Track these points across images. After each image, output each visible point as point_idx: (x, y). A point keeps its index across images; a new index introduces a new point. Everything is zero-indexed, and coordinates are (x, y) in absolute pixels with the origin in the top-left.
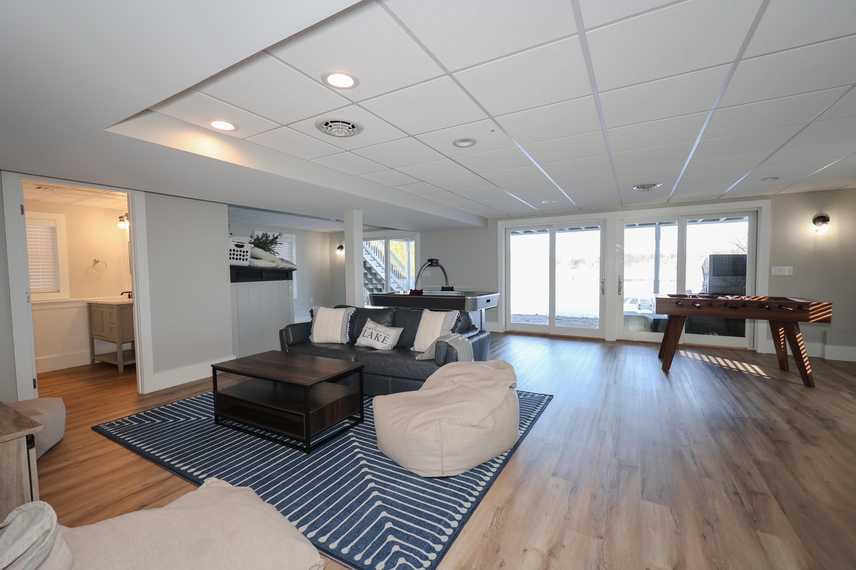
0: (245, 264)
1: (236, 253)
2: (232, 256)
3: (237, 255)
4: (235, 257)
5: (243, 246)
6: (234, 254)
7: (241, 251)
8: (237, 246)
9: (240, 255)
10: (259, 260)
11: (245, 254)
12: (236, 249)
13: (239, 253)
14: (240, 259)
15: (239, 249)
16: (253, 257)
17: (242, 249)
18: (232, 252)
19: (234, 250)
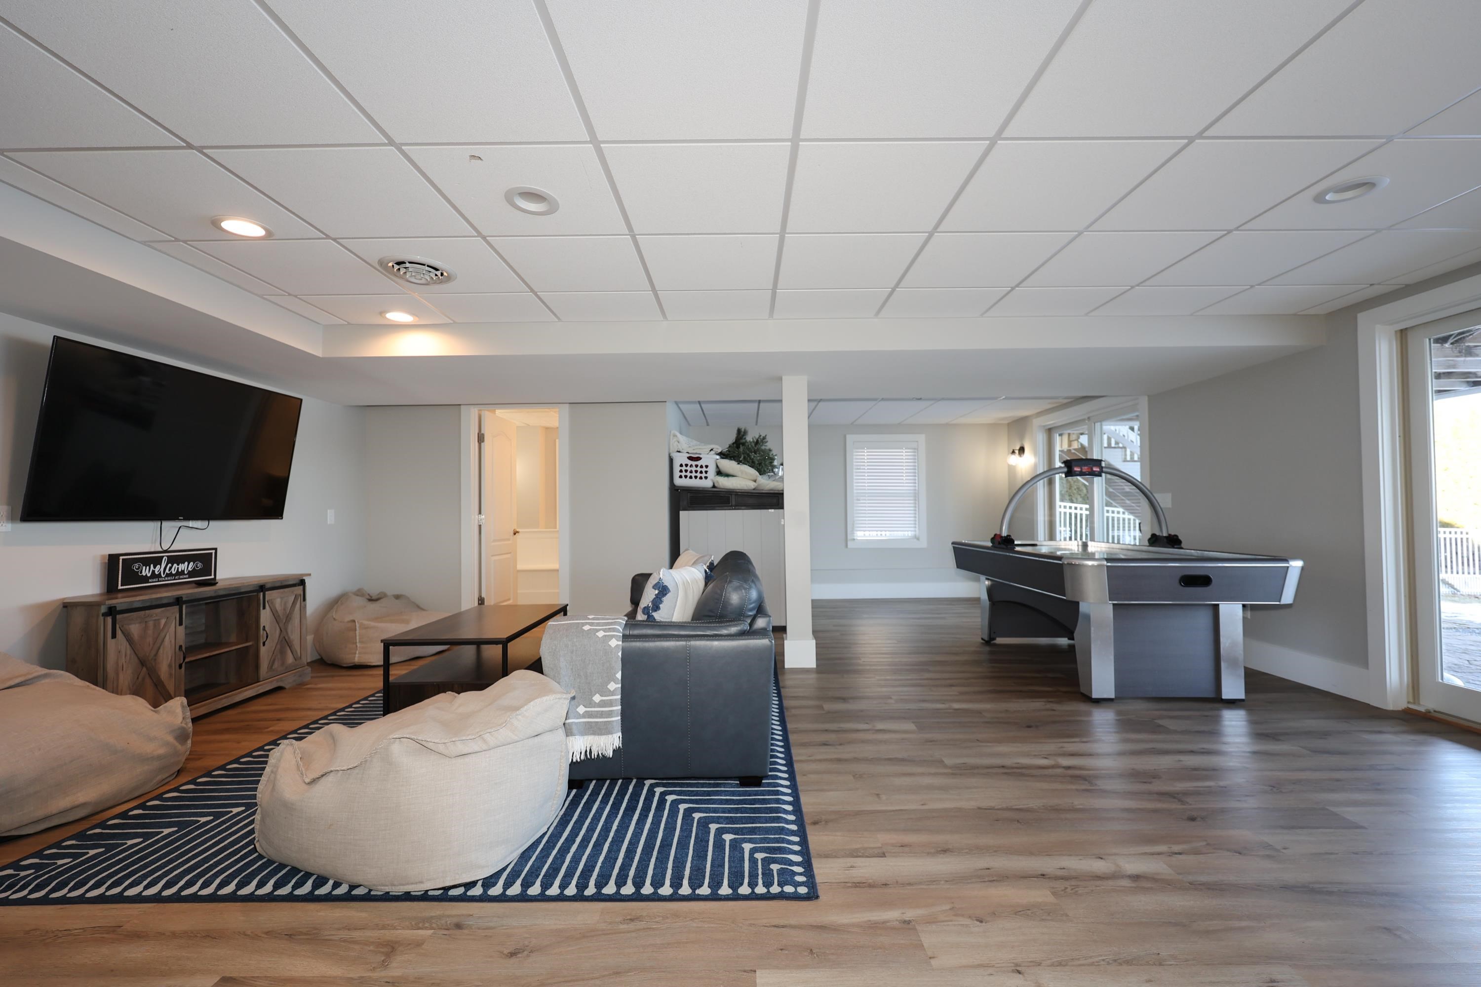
0: (707, 484)
1: (689, 468)
2: (683, 474)
3: (691, 472)
4: (688, 474)
5: (699, 459)
6: (686, 471)
7: (697, 466)
8: (690, 458)
9: (696, 472)
10: (730, 478)
11: (704, 469)
12: (690, 462)
13: (694, 469)
14: (696, 477)
15: (694, 463)
16: (719, 473)
17: (699, 463)
18: (684, 468)
19: (686, 465)
